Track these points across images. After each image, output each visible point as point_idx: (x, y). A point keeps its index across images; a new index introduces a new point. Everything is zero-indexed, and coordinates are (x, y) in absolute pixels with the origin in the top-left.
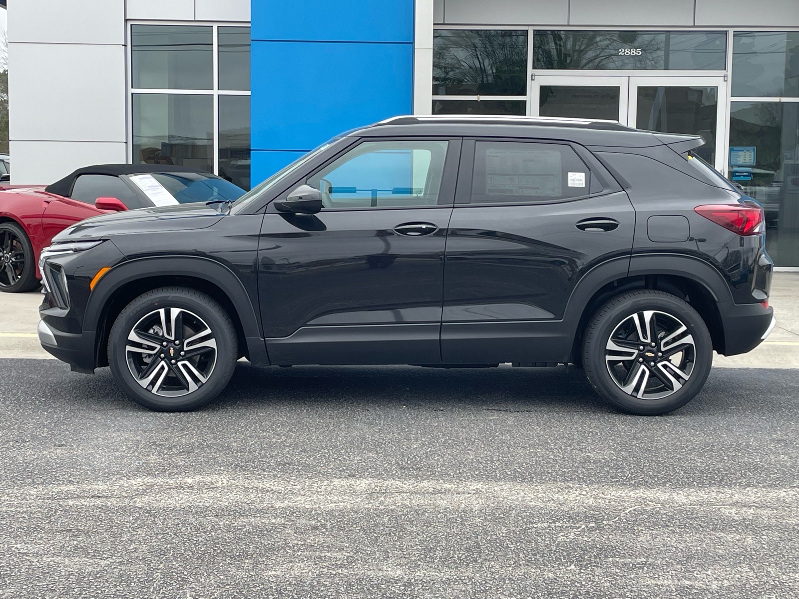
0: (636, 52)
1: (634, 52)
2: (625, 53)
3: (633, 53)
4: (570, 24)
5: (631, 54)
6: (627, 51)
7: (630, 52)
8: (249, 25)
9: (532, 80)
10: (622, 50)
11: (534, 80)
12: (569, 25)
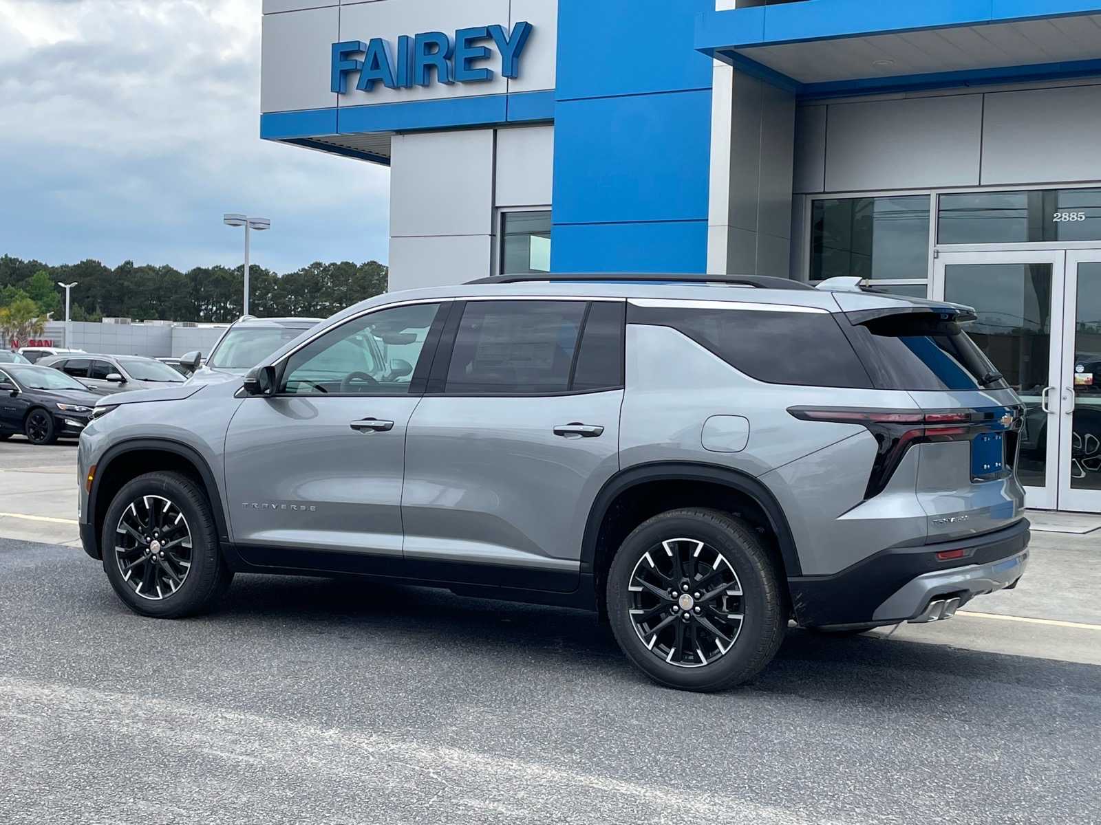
0: (1077, 216)
1: (1075, 216)
2: (1063, 219)
3: (1073, 218)
4: (982, 184)
5: (1071, 220)
6: (1064, 216)
7: (1069, 217)
8: (550, 208)
9: (935, 258)
10: (1057, 215)
11: (937, 258)
12: (980, 186)
